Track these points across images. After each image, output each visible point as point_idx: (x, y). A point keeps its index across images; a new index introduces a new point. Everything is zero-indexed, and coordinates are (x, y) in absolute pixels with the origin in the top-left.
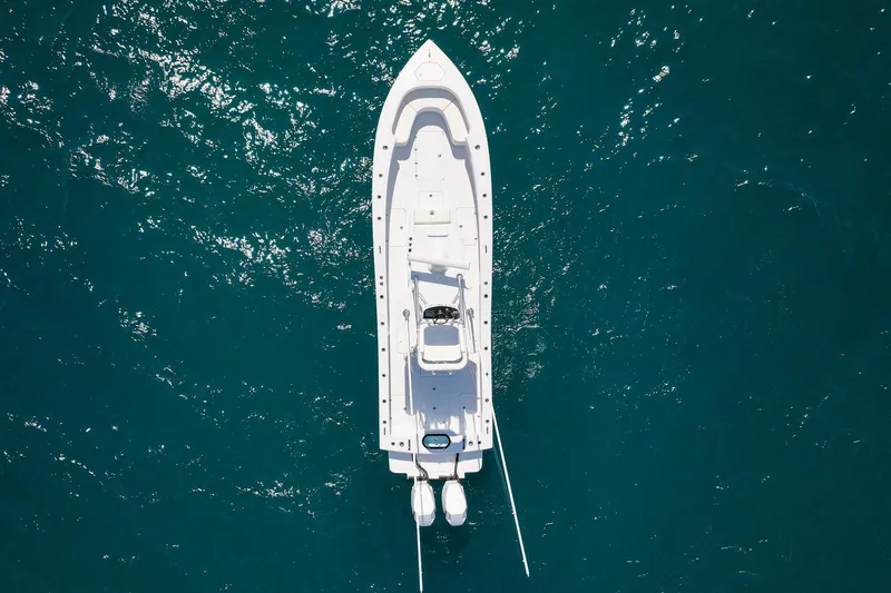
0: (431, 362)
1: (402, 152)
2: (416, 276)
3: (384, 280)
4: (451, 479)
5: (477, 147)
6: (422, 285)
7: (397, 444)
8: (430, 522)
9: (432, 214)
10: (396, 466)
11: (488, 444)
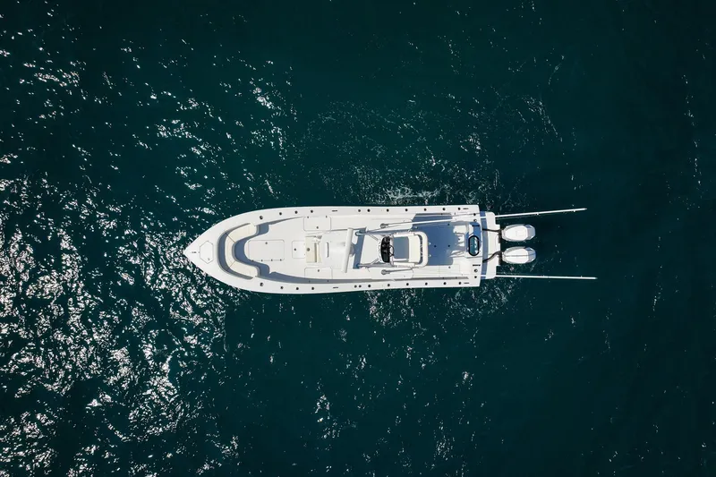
0: (422, 258)
1: (264, 271)
2: (357, 266)
3: (358, 284)
4: (500, 234)
5: (261, 218)
6: (363, 261)
7: (476, 274)
8: (533, 251)
9: (308, 250)
10: (491, 274)
11: (475, 208)
